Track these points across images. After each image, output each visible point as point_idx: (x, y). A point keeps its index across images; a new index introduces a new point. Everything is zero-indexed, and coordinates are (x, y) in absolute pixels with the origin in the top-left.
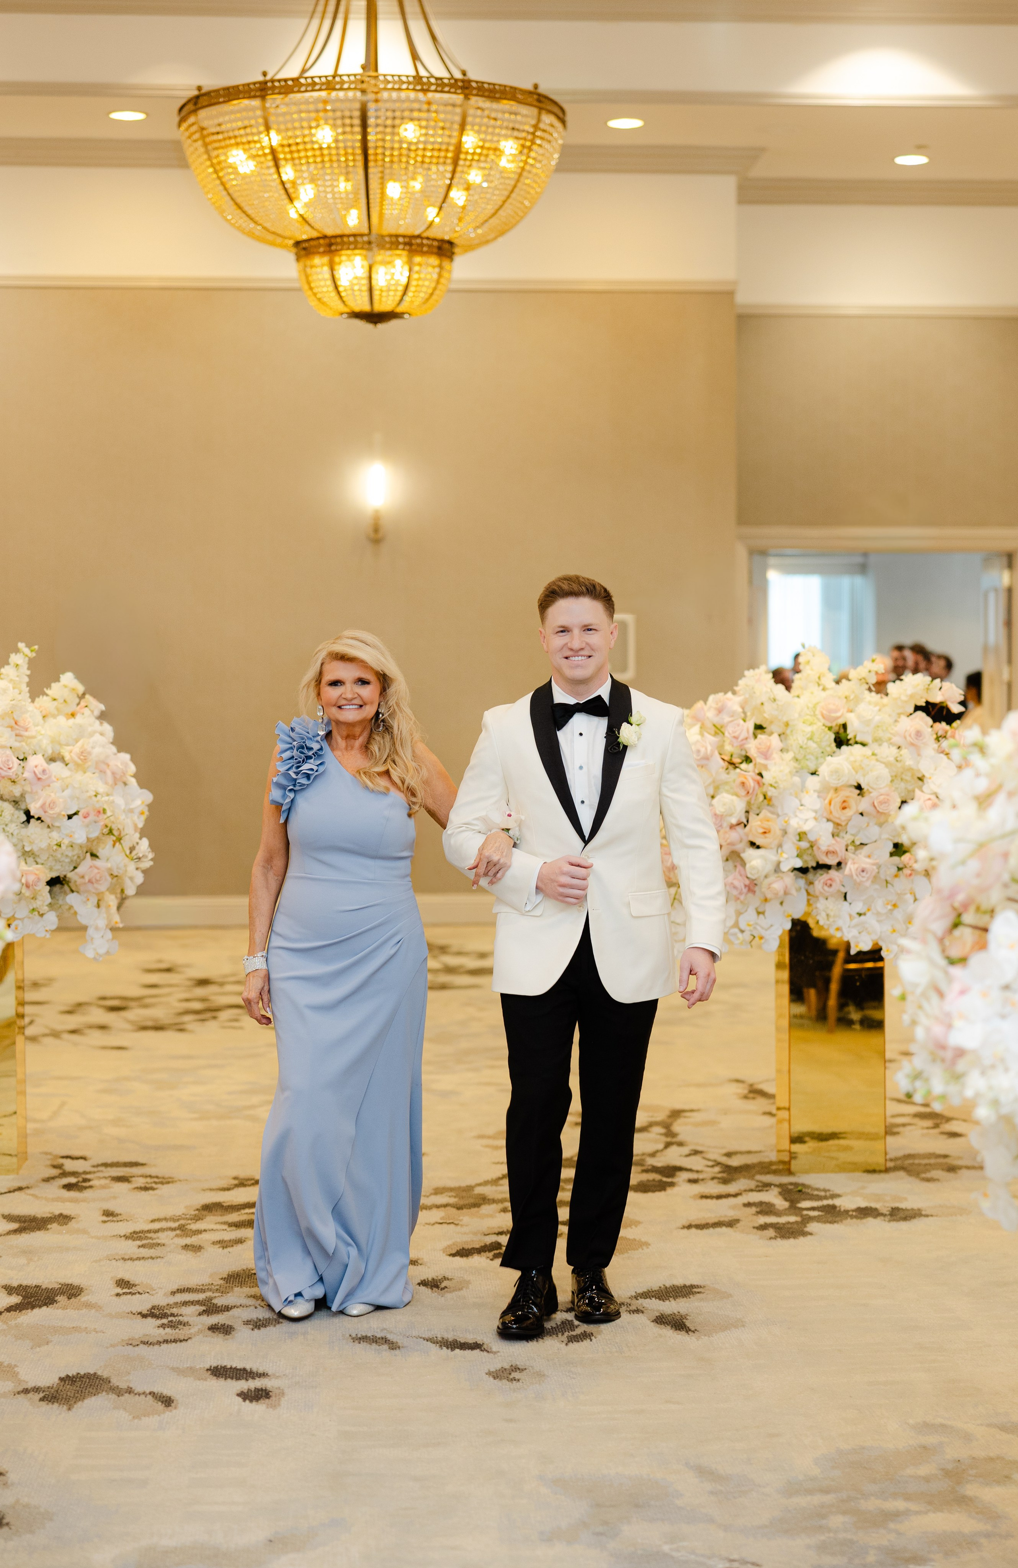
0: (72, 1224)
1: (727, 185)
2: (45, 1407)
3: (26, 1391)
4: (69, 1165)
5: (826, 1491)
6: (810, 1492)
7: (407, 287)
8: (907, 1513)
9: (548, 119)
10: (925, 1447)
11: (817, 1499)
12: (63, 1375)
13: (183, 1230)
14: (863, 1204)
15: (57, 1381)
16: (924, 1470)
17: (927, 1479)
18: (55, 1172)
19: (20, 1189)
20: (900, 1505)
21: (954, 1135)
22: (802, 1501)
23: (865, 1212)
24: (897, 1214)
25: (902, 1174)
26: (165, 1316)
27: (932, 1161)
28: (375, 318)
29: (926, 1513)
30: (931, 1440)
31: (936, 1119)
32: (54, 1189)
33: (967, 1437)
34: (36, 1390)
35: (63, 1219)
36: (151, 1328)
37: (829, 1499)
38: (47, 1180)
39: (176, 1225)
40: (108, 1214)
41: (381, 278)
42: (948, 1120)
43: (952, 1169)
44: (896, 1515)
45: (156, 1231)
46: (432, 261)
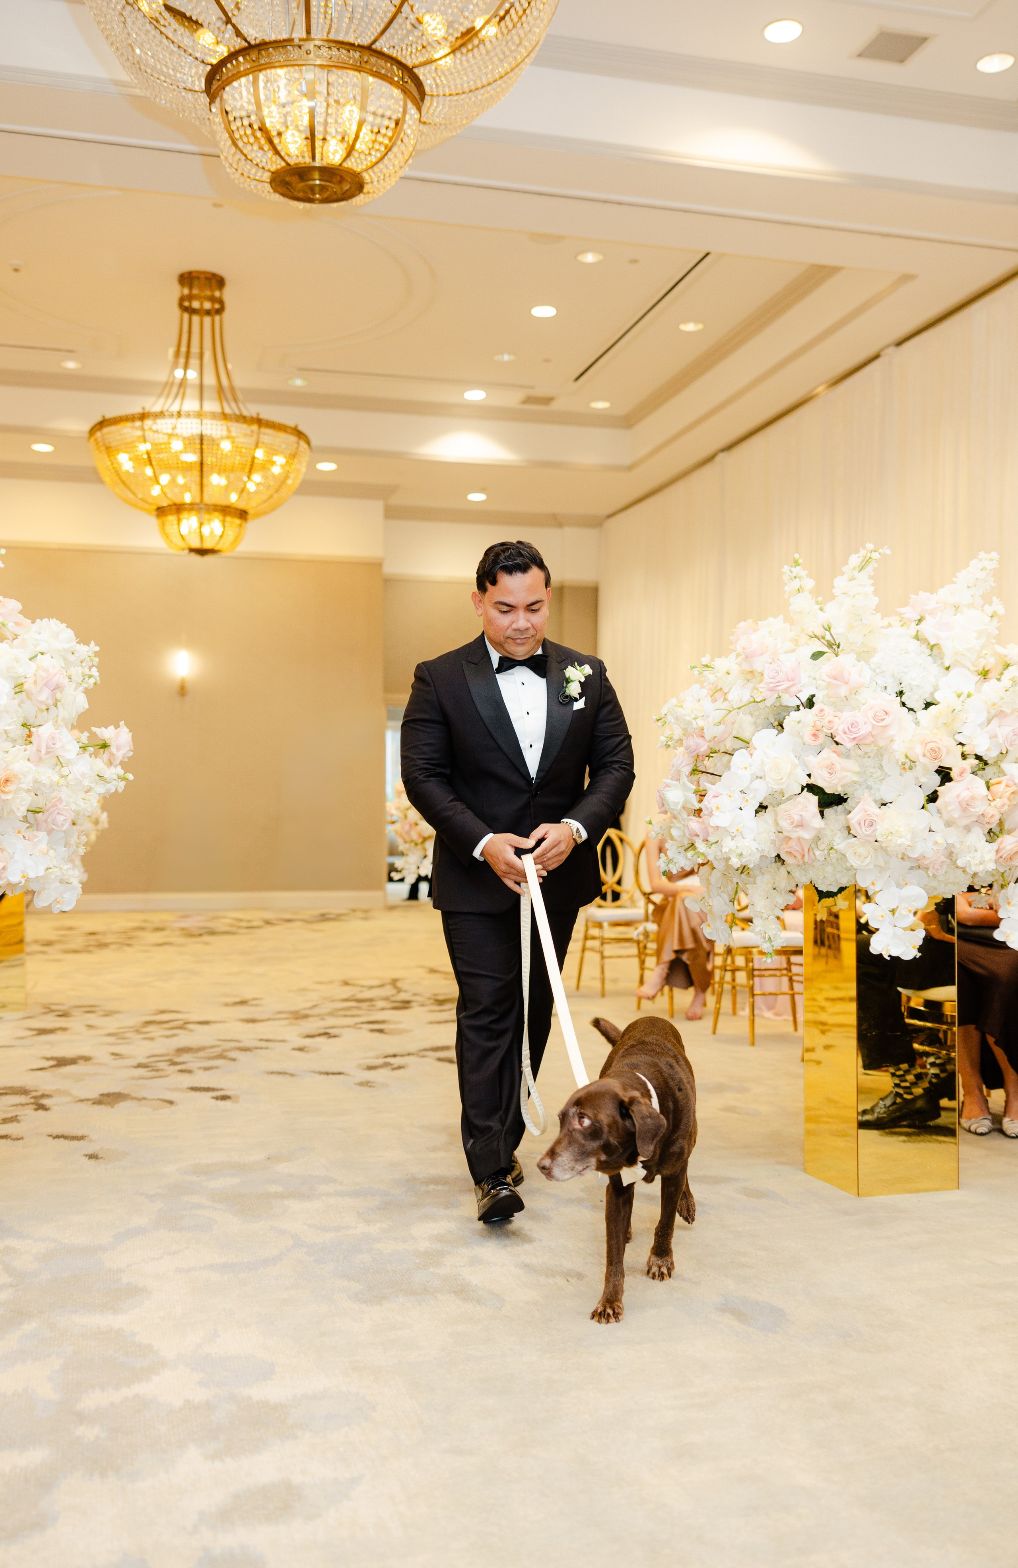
0: (71, 1031)
1: (378, 506)
2: (96, 1108)
3: (82, 1101)
4: (54, 1007)
7: (221, 537)
9: (303, 444)
12: (101, 1093)
13: (138, 1032)
15: (98, 1096)
18: (47, 1010)
19: (30, 1018)
26: (147, 1067)
28: (202, 552)
32: (50, 1017)
34: (88, 1100)
35: (64, 1029)
36: (142, 1072)
38: (45, 1013)
39: (132, 1030)
40: (89, 1026)
41: (206, 530)
45: (123, 1033)
46: (238, 521)
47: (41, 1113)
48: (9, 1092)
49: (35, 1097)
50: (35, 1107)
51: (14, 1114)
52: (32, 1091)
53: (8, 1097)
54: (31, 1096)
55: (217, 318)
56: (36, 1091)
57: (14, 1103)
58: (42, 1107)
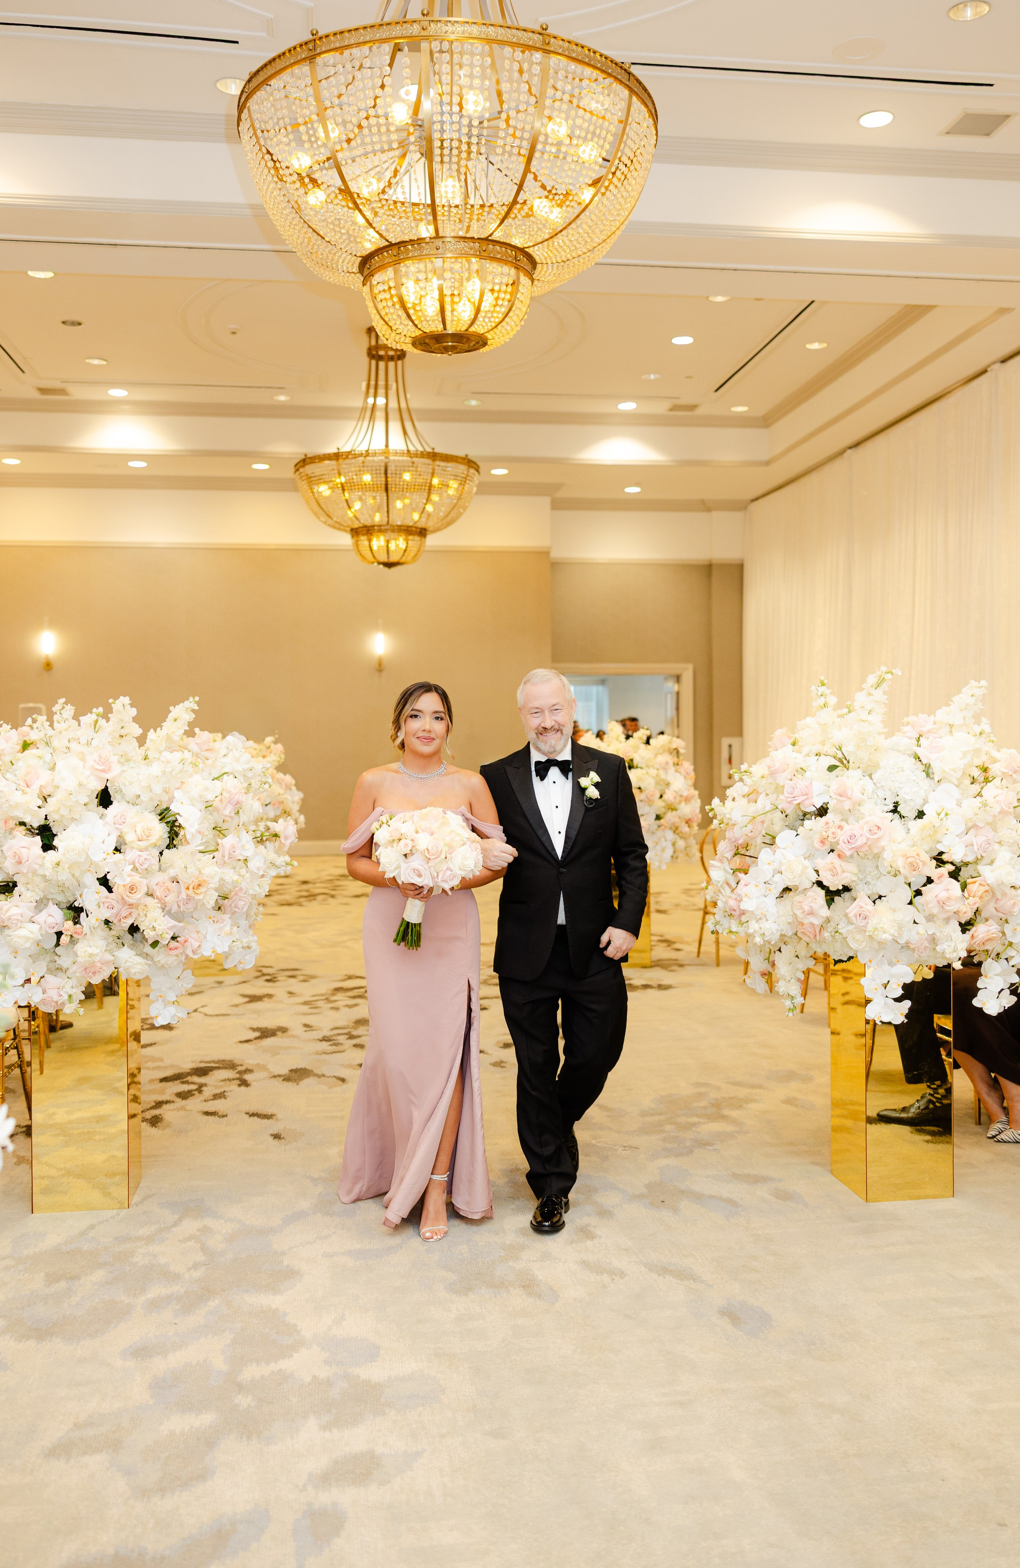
0: (274, 998)
1: (546, 501)
2: (286, 1084)
3: (275, 1077)
4: (265, 971)
5: (660, 1114)
6: (653, 1115)
7: (405, 551)
8: (699, 1123)
9: (472, 471)
10: (700, 1094)
11: (656, 1118)
12: (290, 1069)
13: (328, 1000)
14: (644, 983)
15: (288, 1072)
16: (702, 1104)
17: (705, 1108)
18: (259, 974)
19: (244, 982)
20: (695, 1120)
21: (678, 950)
22: (650, 1119)
23: (646, 987)
24: (661, 987)
25: (658, 968)
26: (330, 1040)
27: (671, 962)
28: (389, 565)
29: (708, 1123)
30: (702, 1090)
31: (668, 942)
32: (261, 982)
33: (718, 1089)
34: (280, 1076)
35: (270, 996)
36: (325, 1046)
37: (662, 1117)
38: (257, 977)
39: (324, 998)
40: (290, 993)
41: (392, 546)
42: (674, 943)
43: (681, 966)
44: (694, 1124)
45: (316, 1001)
46: (417, 538)
47: (243, 1088)
48: (221, 1066)
49: (240, 1072)
50: (238, 1082)
51: (222, 1090)
52: (238, 1065)
53: (220, 1071)
54: (237, 1071)
55: (400, 363)
56: (241, 1065)
57: (224, 1078)
58: (244, 1083)
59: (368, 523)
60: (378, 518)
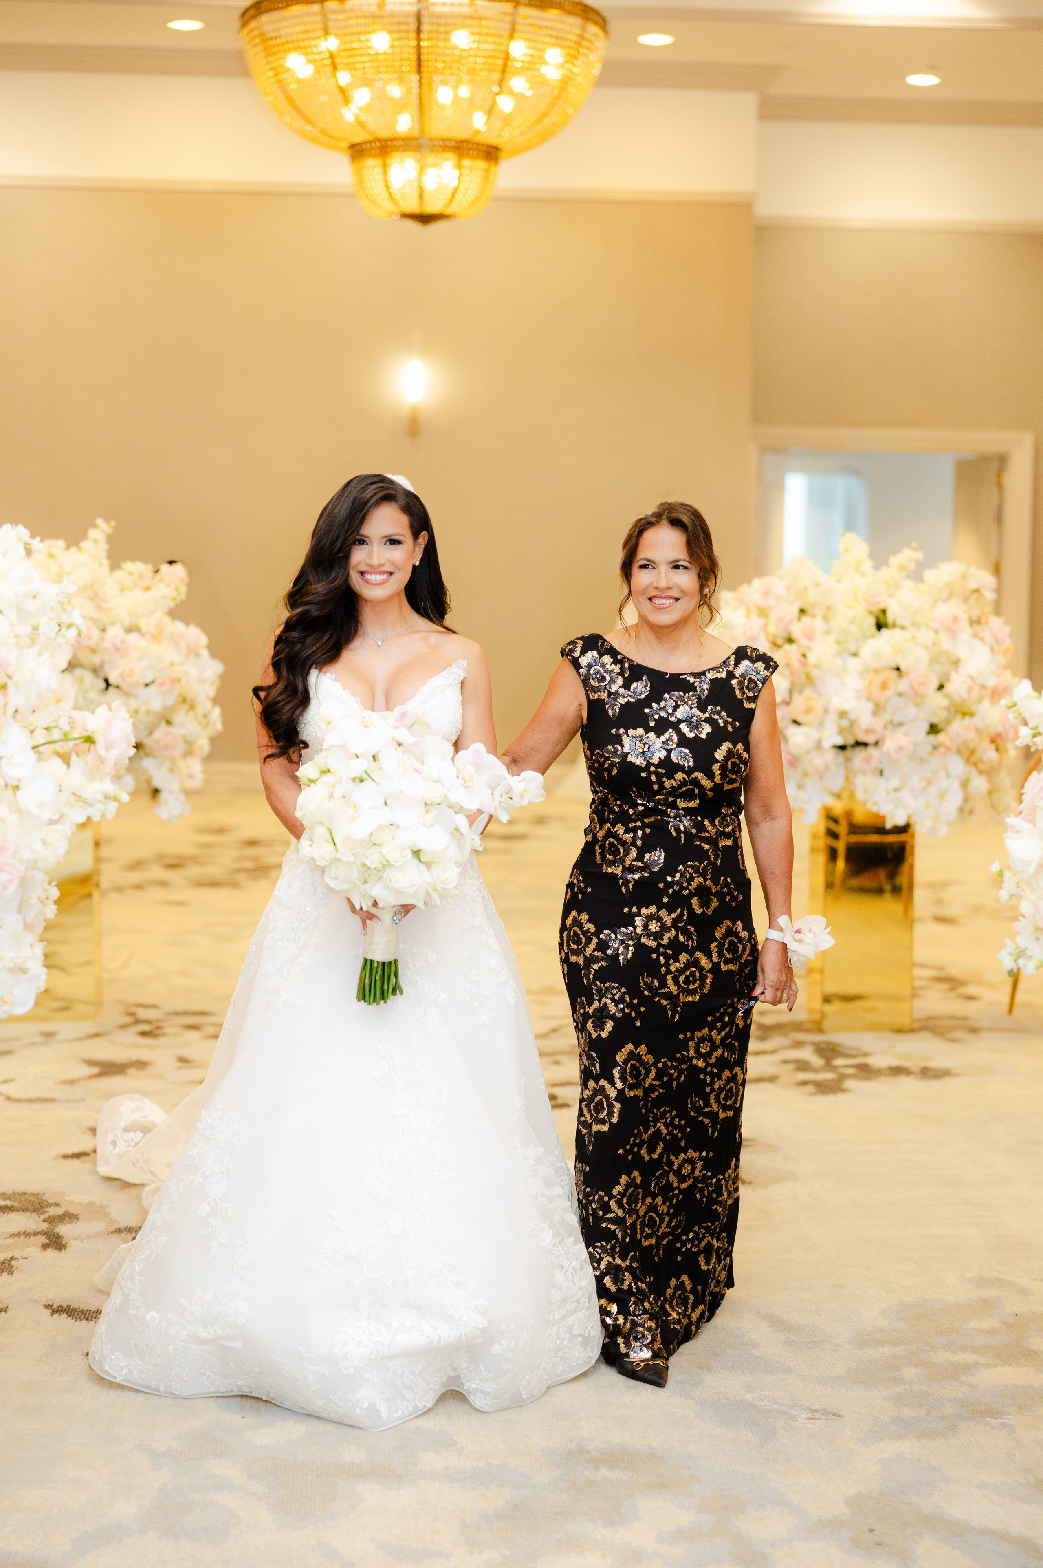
0: (150, 1070)
1: (748, 101)
3: (119, 1231)
4: (142, 1013)
5: (895, 1343)
6: (880, 1343)
7: (454, 192)
8: (976, 1365)
10: (985, 1301)
11: (888, 1351)
14: (894, 1063)
16: (987, 1324)
17: (992, 1332)
18: (129, 1019)
19: (97, 1035)
20: (969, 1358)
21: (970, 998)
22: (874, 1352)
23: (897, 1071)
24: (926, 1073)
25: (926, 1035)
27: (954, 1023)
28: (425, 219)
29: (995, 1366)
30: (990, 1293)
31: (952, 983)
32: (130, 1036)
33: (1024, 1292)
34: (129, 1229)
35: (141, 1065)
37: (899, 1350)
38: (123, 1027)
40: (183, 1060)
41: (429, 179)
42: (963, 983)
43: (974, 1030)
44: (966, 1368)
46: (482, 165)
47: (51, 1253)
48: (16, 1204)
49: (51, 1220)
50: (44, 1240)
51: (9, 1255)
52: (50, 1205)
53: (12, 1216)
54: (46, 1216)
56: (57, 1205)
57: (16, 1230)
58: (55, 1242)
59: (384, 134)
60: (404, 124)
